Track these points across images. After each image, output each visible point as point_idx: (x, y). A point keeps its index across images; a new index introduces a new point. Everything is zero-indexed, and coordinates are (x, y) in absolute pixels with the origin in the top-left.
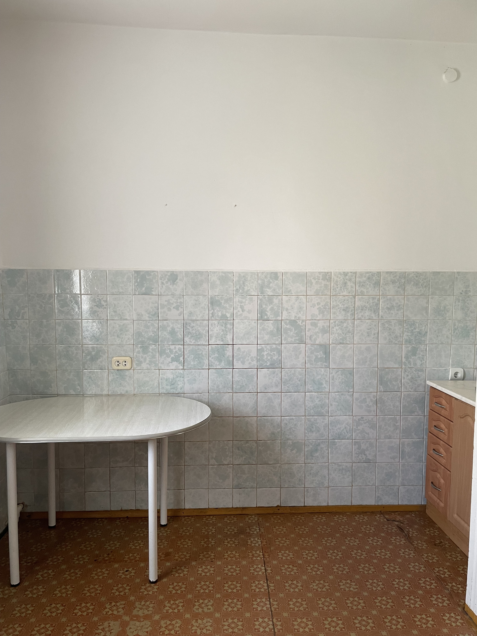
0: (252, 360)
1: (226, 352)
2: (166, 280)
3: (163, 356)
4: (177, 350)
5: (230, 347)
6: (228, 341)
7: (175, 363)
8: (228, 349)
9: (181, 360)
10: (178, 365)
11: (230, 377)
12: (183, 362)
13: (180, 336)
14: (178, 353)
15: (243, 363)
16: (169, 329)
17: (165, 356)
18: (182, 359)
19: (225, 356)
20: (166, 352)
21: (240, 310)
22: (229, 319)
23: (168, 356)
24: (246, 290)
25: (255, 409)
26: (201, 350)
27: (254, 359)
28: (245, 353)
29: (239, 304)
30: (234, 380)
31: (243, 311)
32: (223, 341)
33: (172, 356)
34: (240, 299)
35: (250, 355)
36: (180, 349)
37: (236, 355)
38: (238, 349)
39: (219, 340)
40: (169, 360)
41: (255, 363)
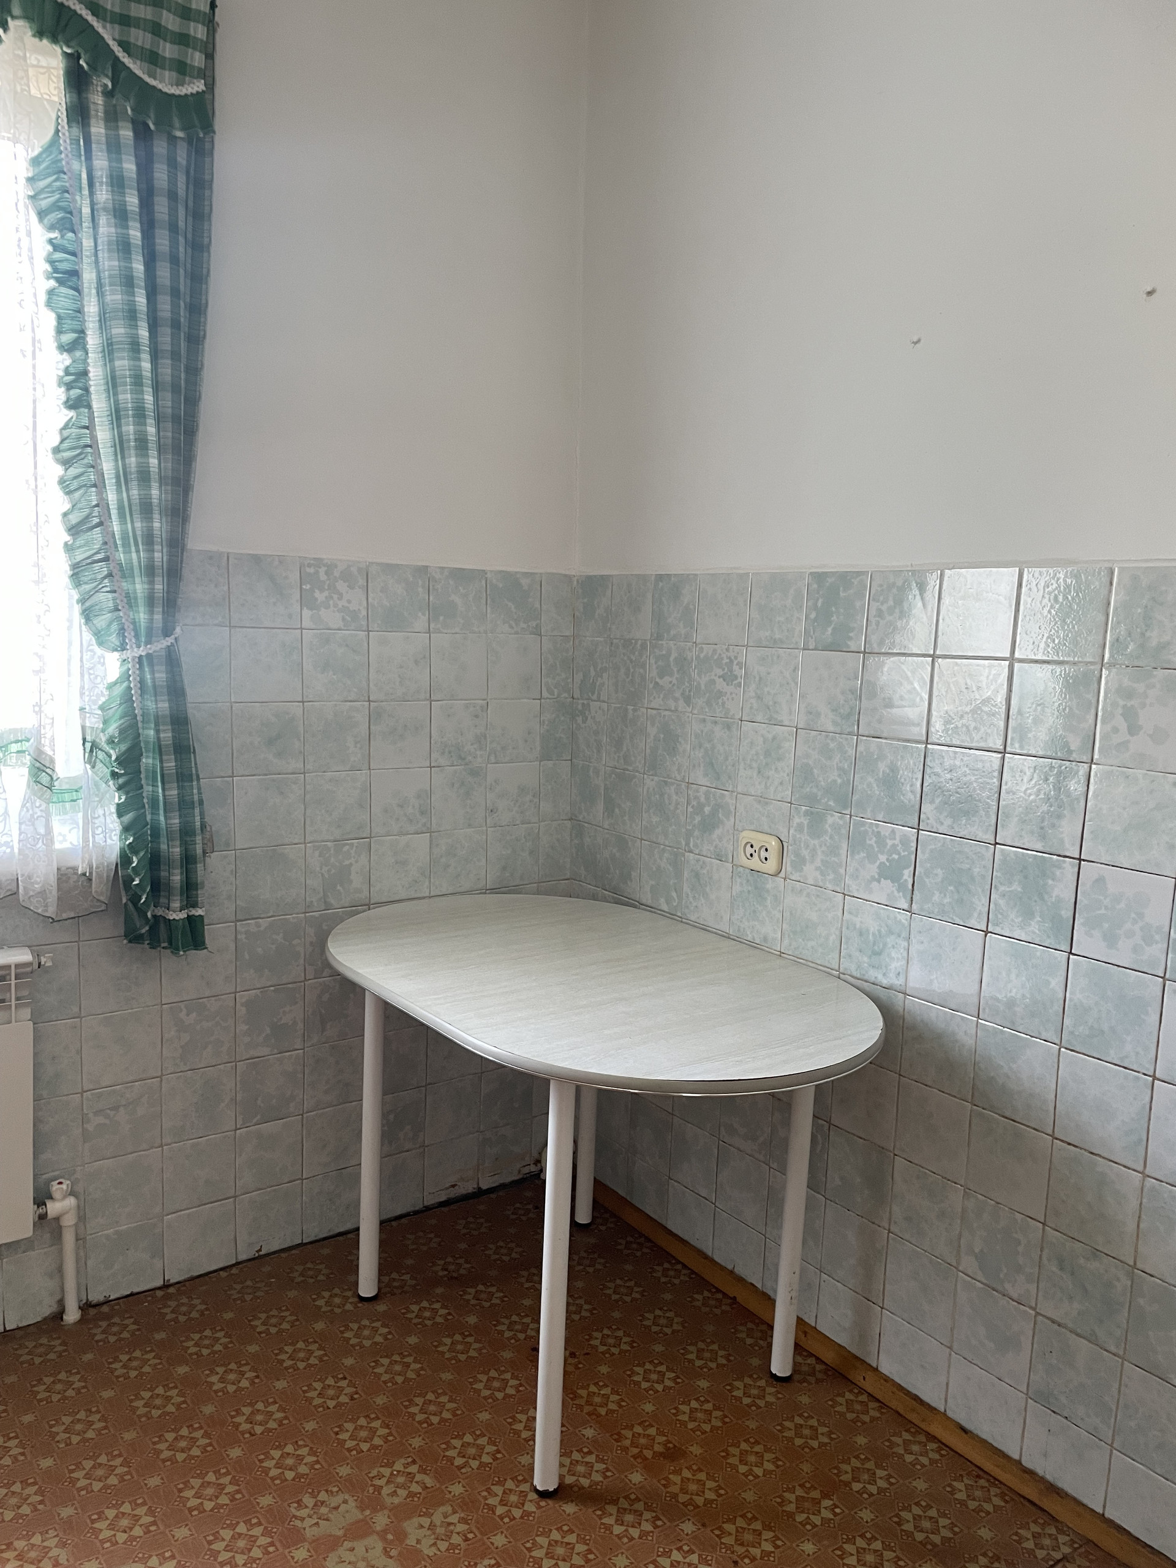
0: (1148, 940)
1: (1050, 882)
2: (891, 603)
3: (858, 853)
4: (897, 842)
5: (1069, 866)
6: (1062, 841)
7: (887, 884)
8: (1058, 873)
9: (906, 880)
10: (896, 893)
11: (1056, 983)
12: (910, 887)
13: (912, 797)
14: (899, 854)
15: (1111, 940)
16: (882, 767)
17: (862, 855)
18: (907, 874)
19: (1046, 897)
20: (868, 842)
21: (1123, 726)
22: (1074, 756)
23: (871, 857)
26: (967, 858)
27: (1157, 937)
28: (1122, 905)
29: (1121, 703)
30: (1071, 1000)
31: (1133, 730)
32: (1043, 837)
33: (883, 858)
34: (1126, 682)
35: (1141, 915)
36: (905, 841)
37: (1086, 902)
38: (1097, 881)
39: (1032, 832)
40: (873, 869)
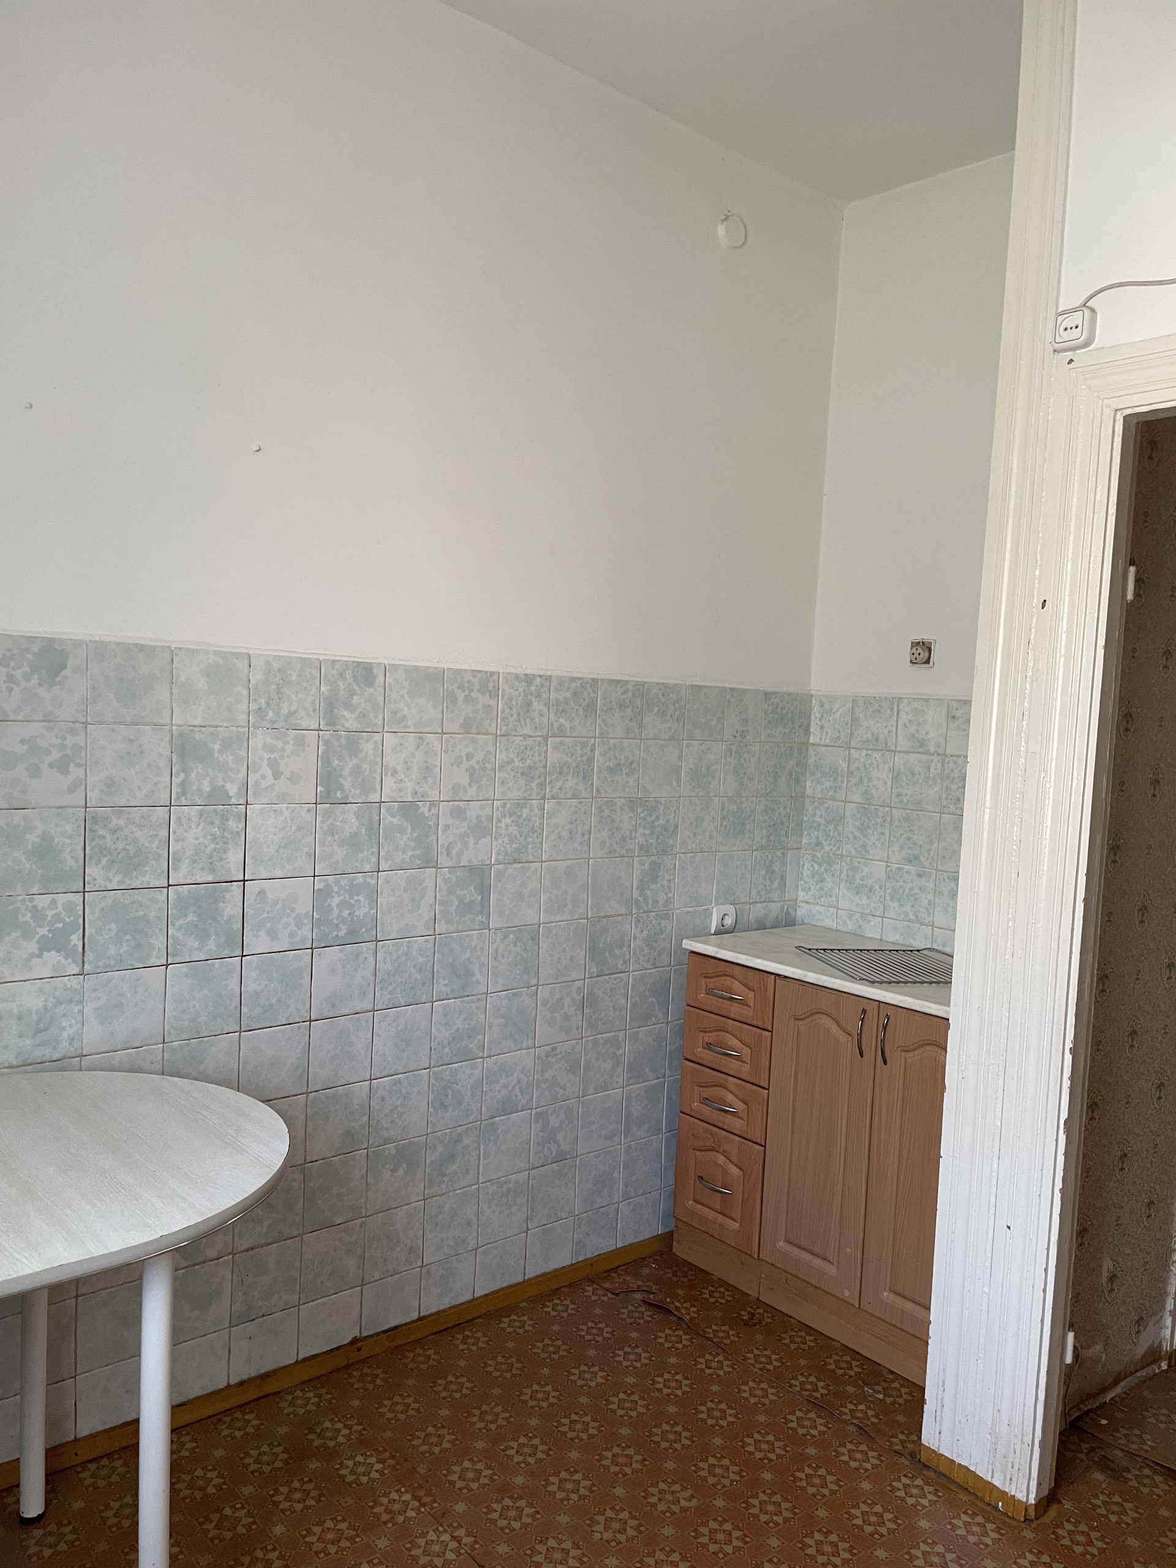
0: (300, 926)
1: (221, 905)
2: (26, 669)
3: (9, 934)
4: (60, 909)
5: (236, 888)
6: (229, 870)
7: (52, 957)
8: (227, 896)
9: (75, 945)
10: (63, 961)
11: (234, 983)
12: (80, 949)
13: (73, 863)
14: (63, 921)
15: (273, 935)
16: (32, 838)
17: (14, 935)
18: (75, 939)
19: (219, 918)
20: (21, 919)
21: (269, 773)
22: (234, 801)
23: (26, 935)
24: (285, 710)
25: (304, 1071)
26: (141, 905)
27: (305, 921)
28: (280, 905)
29: (266, 756)
30: (245, 991)
31: (276, 775)
32: (212, 870)
33: (43, 931)
34: (269, 740)
35: (293, 910)
36: (69, 908)
37: (252, 912)
38: (260, 893)
39: (203, 869)
40: (32, 946)
41: (306, 931)
